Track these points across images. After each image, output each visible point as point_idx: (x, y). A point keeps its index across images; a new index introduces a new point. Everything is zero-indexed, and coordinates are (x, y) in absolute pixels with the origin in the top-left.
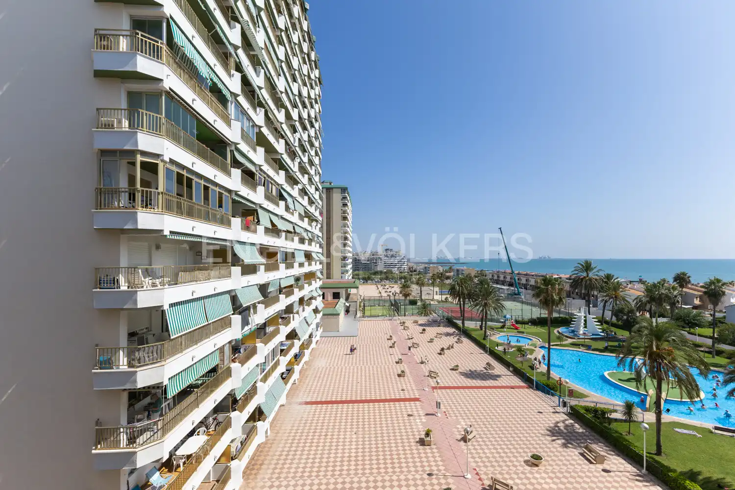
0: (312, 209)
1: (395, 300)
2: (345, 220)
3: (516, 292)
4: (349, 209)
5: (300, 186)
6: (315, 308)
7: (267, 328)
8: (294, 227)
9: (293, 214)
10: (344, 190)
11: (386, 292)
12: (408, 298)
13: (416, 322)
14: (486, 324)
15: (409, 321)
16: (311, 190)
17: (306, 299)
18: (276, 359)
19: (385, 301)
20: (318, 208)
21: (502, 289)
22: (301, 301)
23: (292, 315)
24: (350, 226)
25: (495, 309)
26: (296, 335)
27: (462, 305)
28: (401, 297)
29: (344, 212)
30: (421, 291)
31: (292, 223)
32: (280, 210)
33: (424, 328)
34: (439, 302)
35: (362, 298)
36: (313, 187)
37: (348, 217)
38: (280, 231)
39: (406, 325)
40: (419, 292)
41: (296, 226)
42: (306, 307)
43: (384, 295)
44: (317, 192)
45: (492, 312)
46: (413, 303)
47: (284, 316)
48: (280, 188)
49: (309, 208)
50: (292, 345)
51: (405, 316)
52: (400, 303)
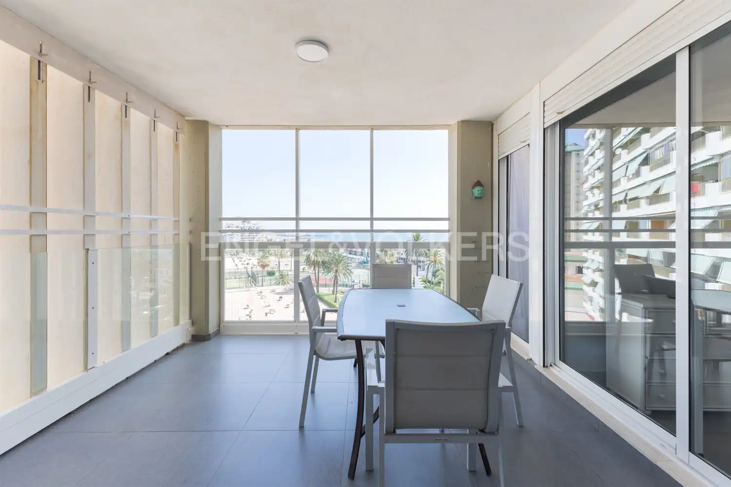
1: (252, 272)
3: (366, 261)
11: (243, 264)
12: (266, 269)
13: (273, 291)
14: (337, 288)
15: (266, 290)
19: (241, 273)
21: (353, 258)
25: (344, 274)
27: (317, 274)
28: (259, 269)
33: (282, 296)
39: (263, 294)
40: (278, 263)
43: (241, 267)
45: (342, 279)
46: (271, 274)
51: (262, 286)
52: (258, 274)
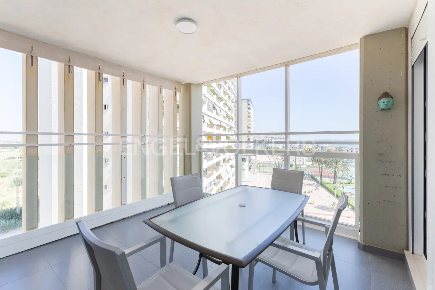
0: (230, 113)
1: (278, 164)
2: (249, 117)
4: (252, 111)
5: (224, 102)
6: (231, 165)
7: (208, 172)
8: (220, 123)
9: (220, 116)
10: (249, 100)
16: (230, 103)
17: (226, 159)
18: (212, 187)
19: (272, 164)
20: (234, 112)
22: (224, 160)
23: (219, 167)
24: (252, 121)
25: (343, 171)
26: (221, 177)
27: (321, 168)
28: (283, 162)
29: (249, 113)
30: (295, 159)
31: (219, 121)
32: (214, 114)
34: (307, 166)
35: (259, 162)
36: (231, 101)
37: (251, 116)
38: (214, 125)
41: (221, 122)
42: (227, 164)
43: (272, 160)
44: (233, 104)
45: (340, 174)
47: (216, 167)
48: (214, 104)
49: (228, 112)
50: (220, 181)
52: (281, 166)
